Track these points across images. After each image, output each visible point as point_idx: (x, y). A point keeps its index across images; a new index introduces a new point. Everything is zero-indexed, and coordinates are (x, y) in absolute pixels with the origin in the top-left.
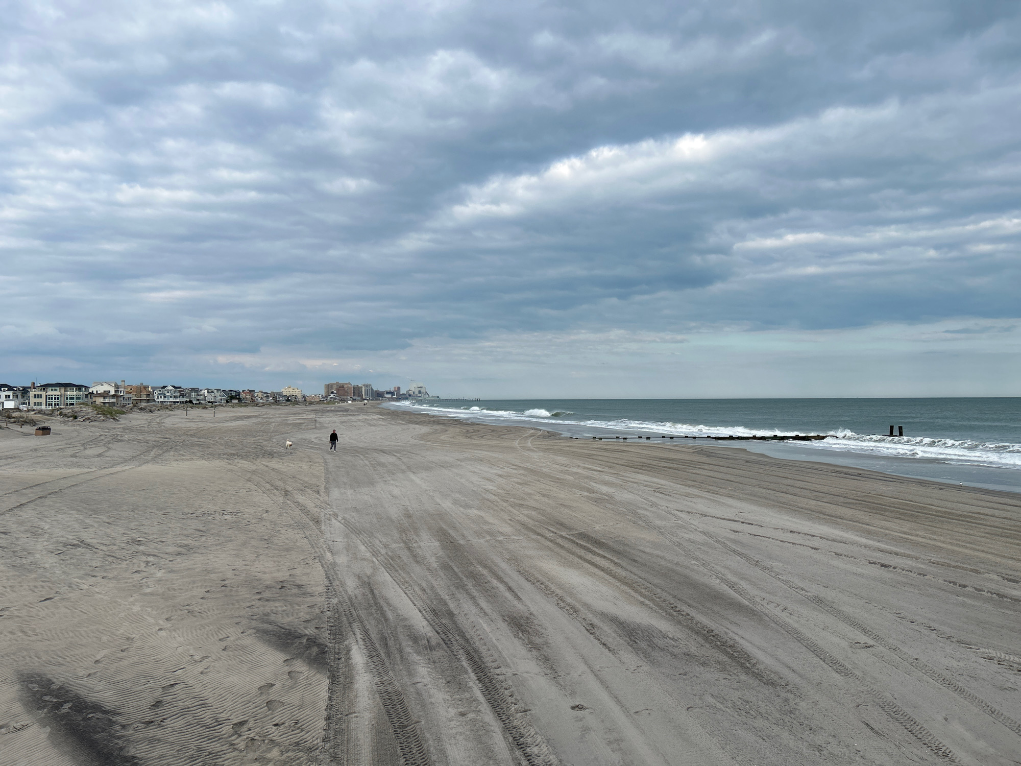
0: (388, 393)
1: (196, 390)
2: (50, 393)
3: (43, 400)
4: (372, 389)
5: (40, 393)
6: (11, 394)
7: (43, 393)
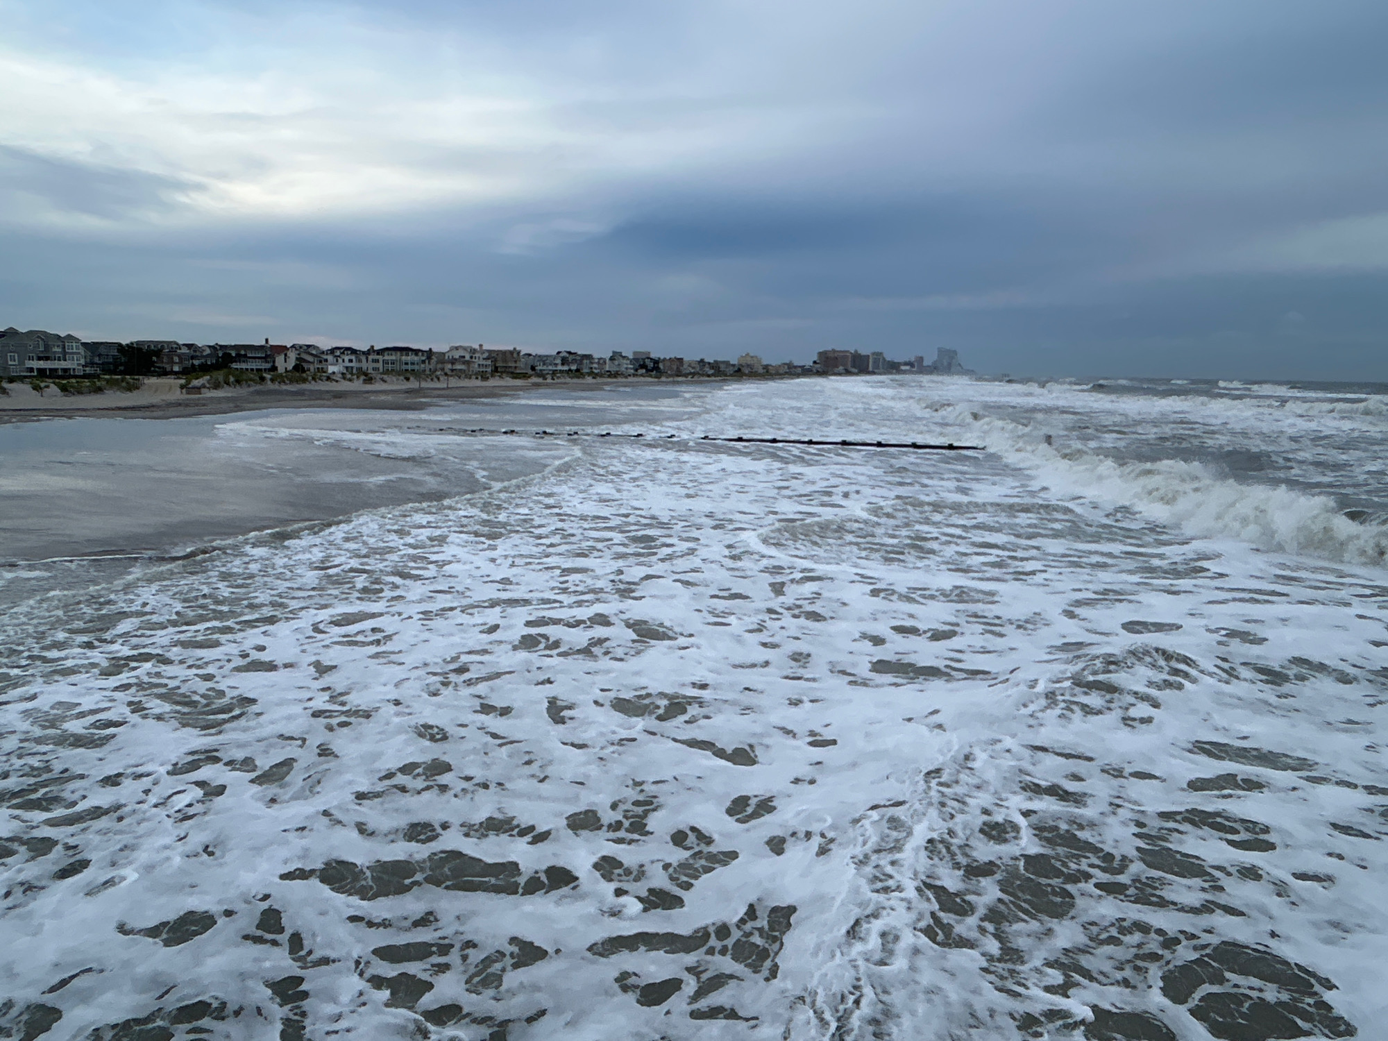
0: (906, 364)
1: (589, 357)
2: (386, 357)
3: (380, 365)
4: (884, 359)
5: (377, 357)
6: (353, 357)
7: (380, 357)
